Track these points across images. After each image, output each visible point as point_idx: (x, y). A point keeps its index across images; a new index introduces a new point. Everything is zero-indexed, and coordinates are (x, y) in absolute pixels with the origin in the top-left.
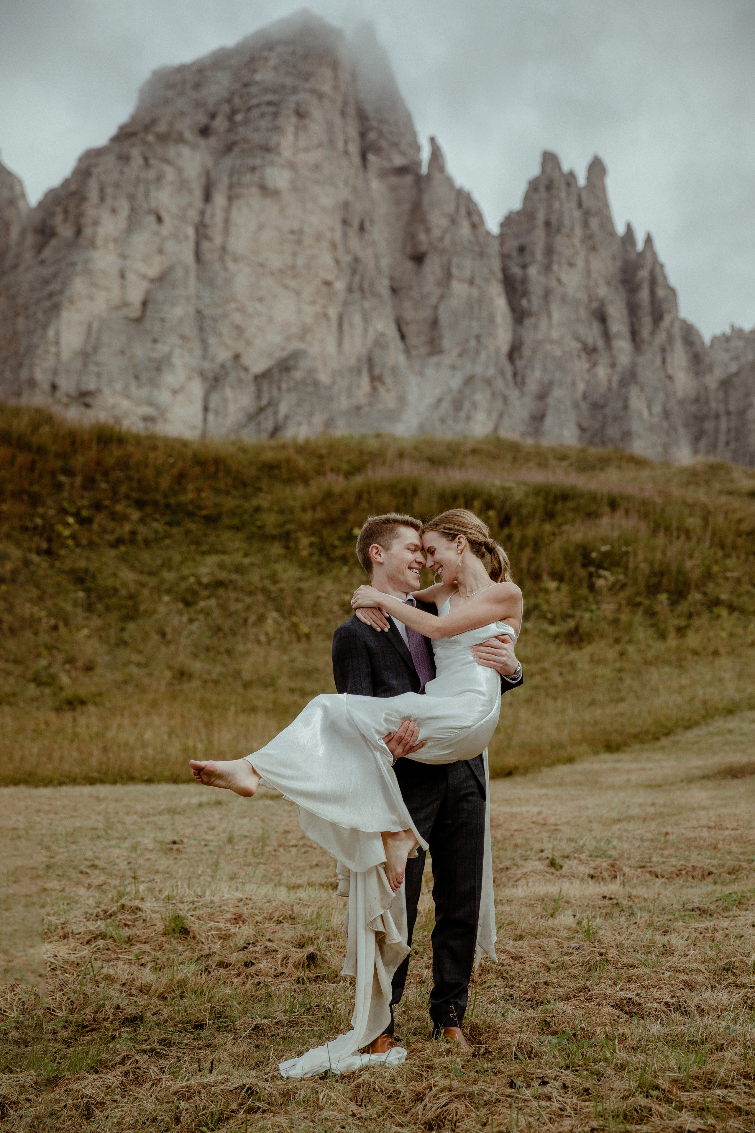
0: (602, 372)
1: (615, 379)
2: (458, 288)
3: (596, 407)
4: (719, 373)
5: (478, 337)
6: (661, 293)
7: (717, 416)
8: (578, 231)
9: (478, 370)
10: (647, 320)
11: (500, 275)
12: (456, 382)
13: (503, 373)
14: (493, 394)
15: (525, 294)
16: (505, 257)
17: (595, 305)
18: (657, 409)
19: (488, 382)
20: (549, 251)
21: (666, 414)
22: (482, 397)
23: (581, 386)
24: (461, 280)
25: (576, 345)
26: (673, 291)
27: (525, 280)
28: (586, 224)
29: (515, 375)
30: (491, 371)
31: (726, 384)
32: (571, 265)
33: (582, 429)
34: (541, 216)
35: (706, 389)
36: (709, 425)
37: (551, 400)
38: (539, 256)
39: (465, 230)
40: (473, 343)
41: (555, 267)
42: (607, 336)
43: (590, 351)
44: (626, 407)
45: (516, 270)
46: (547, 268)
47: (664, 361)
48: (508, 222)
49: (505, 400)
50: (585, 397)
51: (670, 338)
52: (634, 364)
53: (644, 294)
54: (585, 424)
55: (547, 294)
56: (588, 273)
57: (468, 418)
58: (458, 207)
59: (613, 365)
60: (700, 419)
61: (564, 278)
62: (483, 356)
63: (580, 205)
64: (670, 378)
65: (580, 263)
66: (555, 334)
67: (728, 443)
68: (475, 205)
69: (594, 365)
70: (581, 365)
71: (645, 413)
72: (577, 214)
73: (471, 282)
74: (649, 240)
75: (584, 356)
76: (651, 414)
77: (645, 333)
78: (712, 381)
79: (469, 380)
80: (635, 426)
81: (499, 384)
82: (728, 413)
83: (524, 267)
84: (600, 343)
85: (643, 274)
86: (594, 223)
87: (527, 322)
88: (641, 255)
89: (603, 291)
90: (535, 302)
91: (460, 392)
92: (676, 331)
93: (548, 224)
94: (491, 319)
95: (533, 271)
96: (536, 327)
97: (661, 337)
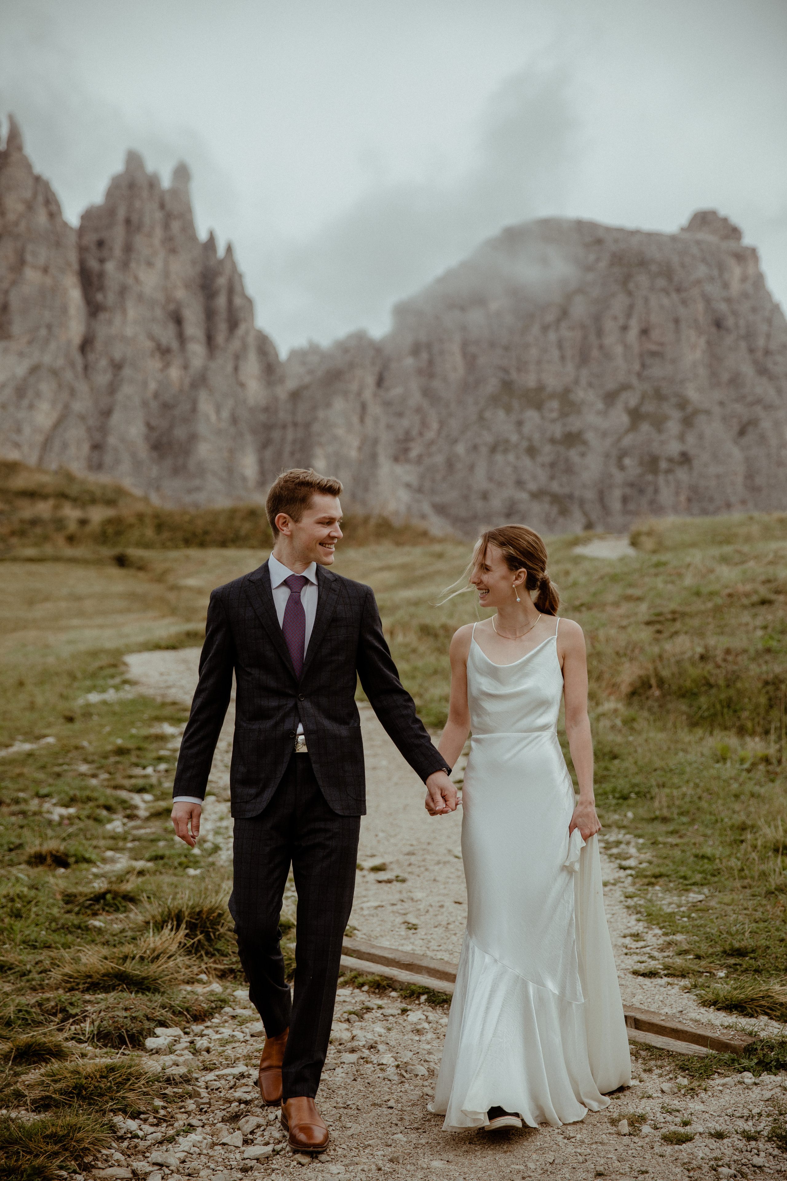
0: (175, 373)
1: (187, 381)
2: (31, 275)
3: (166, 406)
4: (291, 384)
5: (49, 327)
6: (238, 301)
7: (284, 427)
8: (159, 233)
9: (47, 359)
10: (222, 327)
11: (76, 266)
12: (21, 370)
13: (72, 365)
14: (60, 386)
15: (101, 288)
16: (82, 249)
17: (172, 307)
18: (225, 414)
19: (55, 373)
20: (128, 248)
21: (234, 420)
22: (46, 387)
23: (153, 386)
24: (34, 267)
25: (149, 345)
26: (249, 302)
27: (101, 275)
28: (166, 226)
29: (86, 368)
30: (60, 362)
31: (295, 396)
32: (150, 264)
33: (149, 427)
34: (121, 213)
35: (276, 399)
36: (276, 435)
37: (120, 396)
38: (118, 252)
39: (42, 218)
40: (43, 332)
41: (133, 265)
42: (181, 337)
43: (164, 352)
44: (194, 410)
45: (93, 264)
46: (125, 265)
47: (236, 369)
48: (87, 216)
49: (73, 392)
50: (156, 396)
51: (245, 347)
52: (205, 368)
53: (221, 301)
54: (154, 422)
55: (123, 291)
56: (166, 274)
57: (31, 407)
58: (35, 195)
59: (185, 367)
60: (268, 427)
61: (142, 276)
62: (53, 346)
63: (162, 206)
64: (242, 385)
65: (159, 264)
66: (129, 331)
67: (292, 453)
68: (53, 194)
69: (167, 365)
70: (154, 364)
71: (213, 418)
72: (158, 215)
73: (45, 270)
74: (229, 249)
75: (157, 355)
76: (219, 419)
77: (220, 338)
78: (282, 392)
79: (34, 369)
80: (202, 429)
81: (68, 375)
82: (295, 424)
83: (102, 261)
84: (175, 345)
85: (222, 281)
86: (176, 226)
87: (103, 316)
88: (221, 262)
89: (180, 294)
90: (110, 298)
91: (25, 380)
92: (251, 340)
93: (128, 222)
94: (64, 310)
95: (110, 267)
96: (110, 322)
97: (236, 345)
